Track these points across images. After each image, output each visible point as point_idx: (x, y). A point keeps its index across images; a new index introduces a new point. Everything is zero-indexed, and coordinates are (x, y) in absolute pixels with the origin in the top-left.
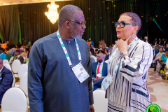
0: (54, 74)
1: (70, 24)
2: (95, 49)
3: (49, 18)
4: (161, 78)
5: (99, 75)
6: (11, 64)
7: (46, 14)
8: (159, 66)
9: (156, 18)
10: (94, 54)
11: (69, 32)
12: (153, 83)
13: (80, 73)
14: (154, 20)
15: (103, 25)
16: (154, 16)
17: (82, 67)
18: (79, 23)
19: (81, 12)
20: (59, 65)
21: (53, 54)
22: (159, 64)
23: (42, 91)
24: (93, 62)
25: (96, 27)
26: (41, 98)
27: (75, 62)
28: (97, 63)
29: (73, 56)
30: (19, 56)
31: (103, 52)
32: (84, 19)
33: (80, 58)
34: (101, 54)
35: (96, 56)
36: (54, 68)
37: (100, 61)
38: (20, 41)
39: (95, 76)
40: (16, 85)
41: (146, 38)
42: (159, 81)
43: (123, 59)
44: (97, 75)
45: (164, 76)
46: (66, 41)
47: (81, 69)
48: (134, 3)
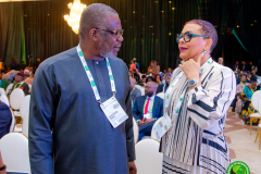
0: (72, 114)
1: (97, 34)
2: (141, 75)
3: (70, 24)
4: (242, 122)
5: (148, 116)
6: (8, 95)
7: (66, 17)
8: (240, 103)
9: (237, 30)
10: (140, 83)
11: (96, 46)
12: (230, 130)
13: (114, 113)
14: (234, 32)
15: (155, 37)
16: (234, 27)
17: (116, 102)
18: (112, 33)
19: (116, 15)
20: (80, 99)
21: (71, 82)
22: (239, 100)
23: (51, 140)
24: (138, 95)
25: (143, 41)
26: (50, 151)
27: (106, 94)
28: (144, 98)
29: (102, 85)
30: (22, 83)
31: (154, 80)
32: (120, 27)
33: (114, 89)
34: (151, 83)
35: (142, 85)
36: (72, 105)
37: (149, 94)
38: (24, 59)
39: (142, 118)
40: (16, 129)
41: (221, 59)
42: (240, 127)
43: (193, 91)
44: (145, 116)
45: (247, 120)
46: (91, 62)
47: (115, 107)
48: (204, 5)
